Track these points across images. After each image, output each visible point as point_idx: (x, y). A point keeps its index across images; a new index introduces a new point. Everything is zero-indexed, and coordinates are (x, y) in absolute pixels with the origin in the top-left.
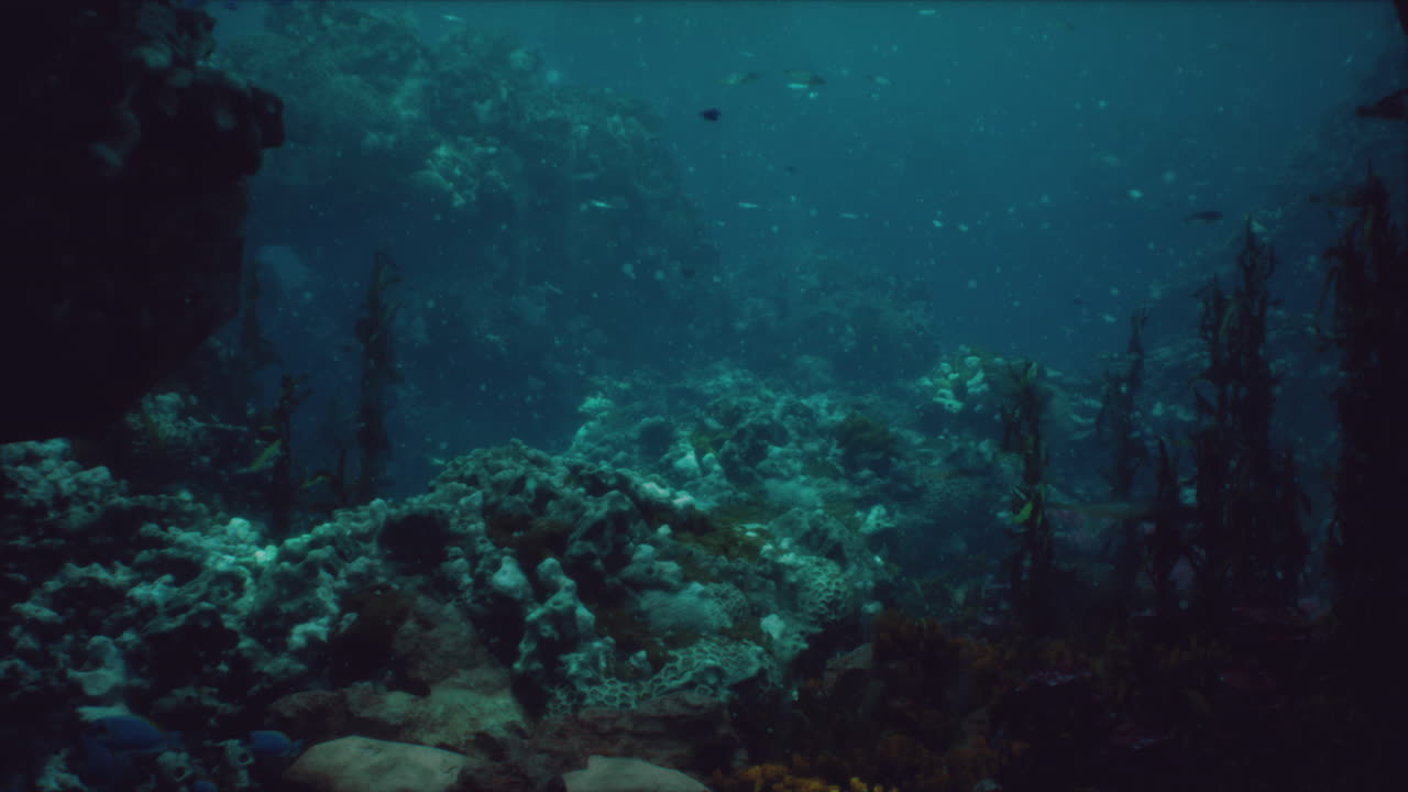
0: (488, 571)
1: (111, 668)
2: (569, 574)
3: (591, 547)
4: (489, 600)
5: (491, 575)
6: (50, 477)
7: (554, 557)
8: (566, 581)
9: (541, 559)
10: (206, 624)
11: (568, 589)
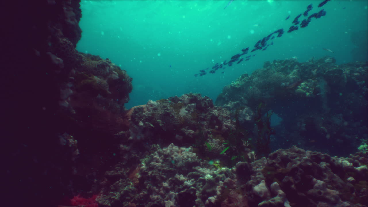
0: (254, 184)
1: (172, 201)
2: (282, 189)
3: (291, 179)
4: (252, 196)
5: (254, 186)
6: (183, 155)
7: (277, 182)
8: (281, 192)
9: (272, 182)
10: (192, 193)
11: (280, 195)
